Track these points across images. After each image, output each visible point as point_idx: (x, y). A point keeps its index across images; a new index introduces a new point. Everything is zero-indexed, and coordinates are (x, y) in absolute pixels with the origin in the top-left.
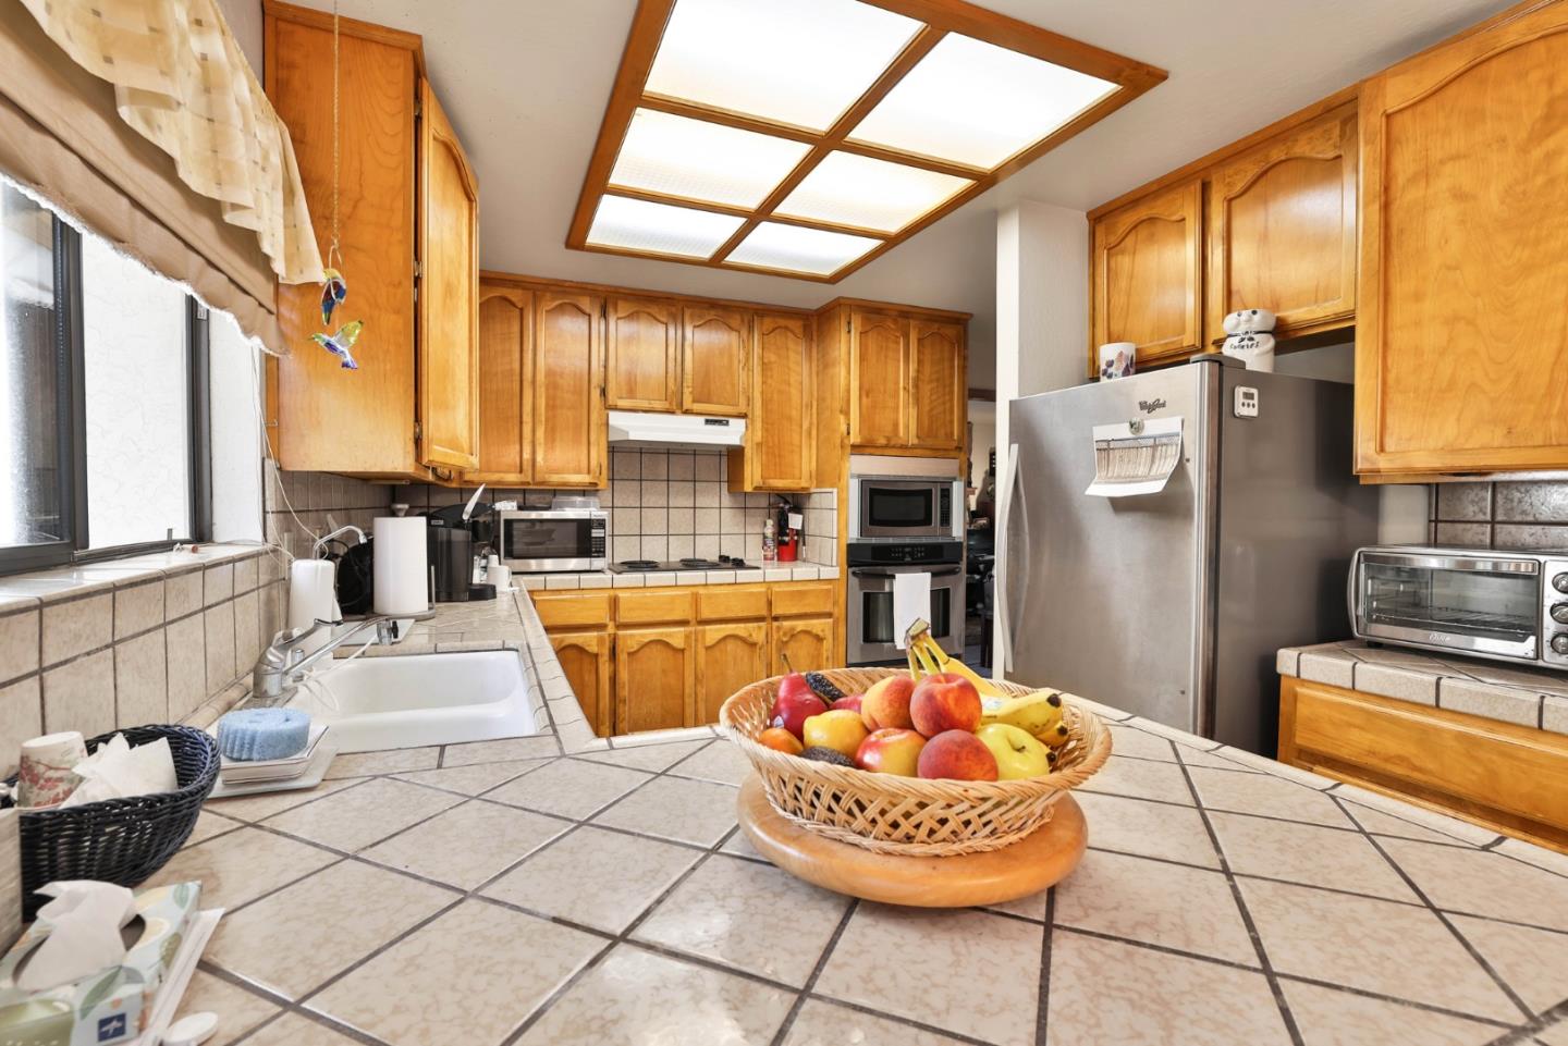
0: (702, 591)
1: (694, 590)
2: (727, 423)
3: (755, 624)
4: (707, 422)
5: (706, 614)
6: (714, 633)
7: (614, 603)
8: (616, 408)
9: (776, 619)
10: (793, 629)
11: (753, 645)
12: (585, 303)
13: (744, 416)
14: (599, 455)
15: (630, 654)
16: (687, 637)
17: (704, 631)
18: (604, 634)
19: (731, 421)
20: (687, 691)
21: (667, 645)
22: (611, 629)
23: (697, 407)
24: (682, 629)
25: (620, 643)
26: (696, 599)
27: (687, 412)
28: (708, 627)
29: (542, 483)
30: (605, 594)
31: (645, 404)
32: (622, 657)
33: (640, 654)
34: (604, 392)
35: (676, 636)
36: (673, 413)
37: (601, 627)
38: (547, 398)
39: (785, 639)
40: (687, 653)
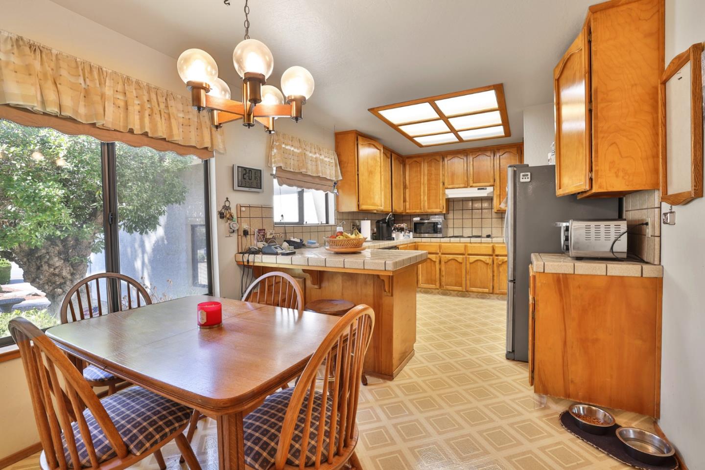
0: (469, 245)
1: (466, 244)
2: (486, 189)
3: (488, 257)
4: (478, 189)
5: (470, 252)
6: (473, 259)
7: (440, 247)
8: (447, 188)
9: (497, 256)
10: (503, 260)
11: (487, 264)
12: (437, 157)
13: (493, 186)
14: (443, 203)
15: (445, 262)
16: (463, 259)
17: (469, 258)
18: (438, 256)
19: (488, 188)
20: (463, 276)
21: (456, 260)
22: (440, 254)
23: (474, 185)
24: (461, 256)
25: (442, 259)
26: (466, 247)
27: (471, 187)
28: (470, 256)
29: (426, 212)
30: (438, 244)
31: (457, 186)
32: (443, 263)
33: (449, 263)
34: (444, 184)
35: (460, 258)
36: (466, 187)
37: (437, 254)
38: (428, 188)
39: (500, 263)
40: (463, 264)
